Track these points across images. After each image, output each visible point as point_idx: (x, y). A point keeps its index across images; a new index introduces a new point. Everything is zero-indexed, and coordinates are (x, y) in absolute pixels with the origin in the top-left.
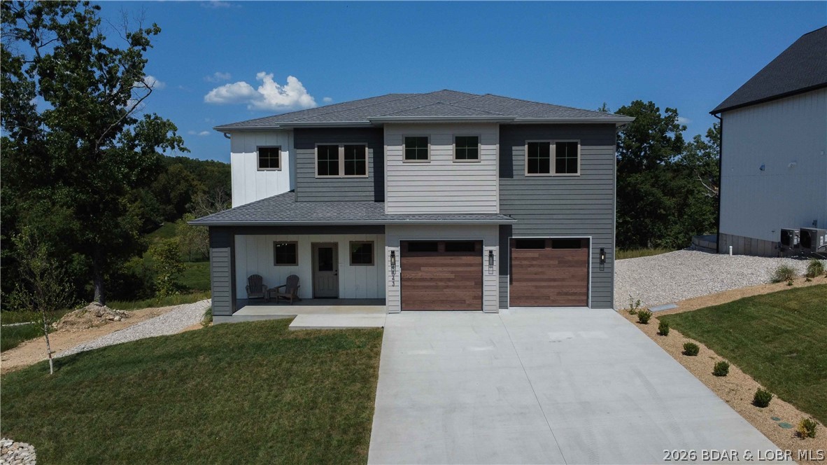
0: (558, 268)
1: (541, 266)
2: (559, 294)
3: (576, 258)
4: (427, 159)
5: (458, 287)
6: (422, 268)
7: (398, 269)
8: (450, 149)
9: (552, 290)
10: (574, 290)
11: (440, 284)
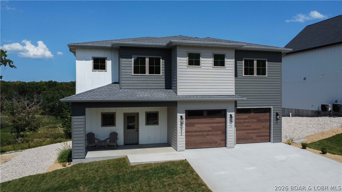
0: (257, 123)
1: (249, 122)
2: (257, 136)
3: (265, 118)
4: (199, 65)
5: (213, 135)
6: (196, 125)
7: (184, 125)
8: (211, 61)
9: (254, 134)
10: (264, 134)
11: (205, 133)
